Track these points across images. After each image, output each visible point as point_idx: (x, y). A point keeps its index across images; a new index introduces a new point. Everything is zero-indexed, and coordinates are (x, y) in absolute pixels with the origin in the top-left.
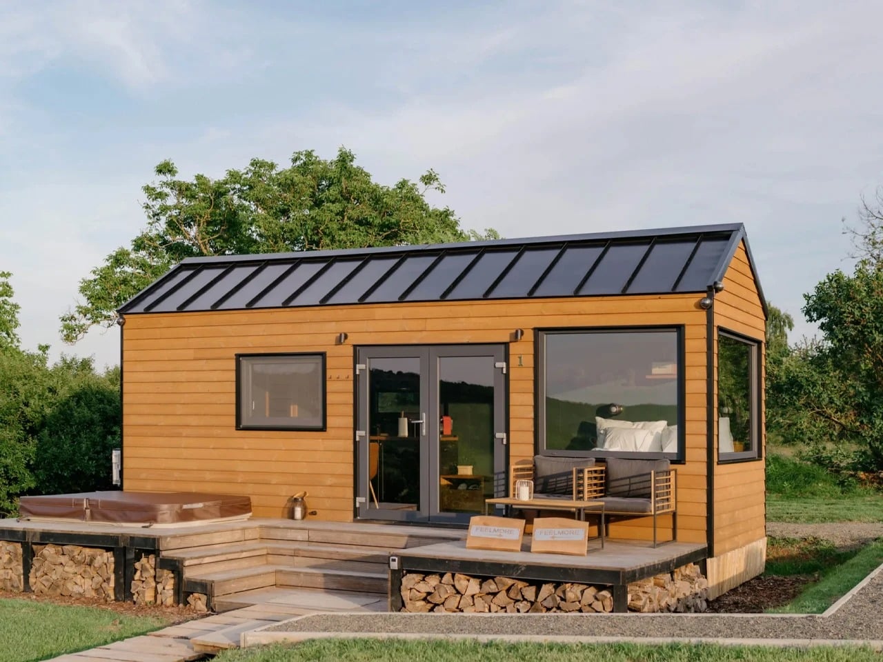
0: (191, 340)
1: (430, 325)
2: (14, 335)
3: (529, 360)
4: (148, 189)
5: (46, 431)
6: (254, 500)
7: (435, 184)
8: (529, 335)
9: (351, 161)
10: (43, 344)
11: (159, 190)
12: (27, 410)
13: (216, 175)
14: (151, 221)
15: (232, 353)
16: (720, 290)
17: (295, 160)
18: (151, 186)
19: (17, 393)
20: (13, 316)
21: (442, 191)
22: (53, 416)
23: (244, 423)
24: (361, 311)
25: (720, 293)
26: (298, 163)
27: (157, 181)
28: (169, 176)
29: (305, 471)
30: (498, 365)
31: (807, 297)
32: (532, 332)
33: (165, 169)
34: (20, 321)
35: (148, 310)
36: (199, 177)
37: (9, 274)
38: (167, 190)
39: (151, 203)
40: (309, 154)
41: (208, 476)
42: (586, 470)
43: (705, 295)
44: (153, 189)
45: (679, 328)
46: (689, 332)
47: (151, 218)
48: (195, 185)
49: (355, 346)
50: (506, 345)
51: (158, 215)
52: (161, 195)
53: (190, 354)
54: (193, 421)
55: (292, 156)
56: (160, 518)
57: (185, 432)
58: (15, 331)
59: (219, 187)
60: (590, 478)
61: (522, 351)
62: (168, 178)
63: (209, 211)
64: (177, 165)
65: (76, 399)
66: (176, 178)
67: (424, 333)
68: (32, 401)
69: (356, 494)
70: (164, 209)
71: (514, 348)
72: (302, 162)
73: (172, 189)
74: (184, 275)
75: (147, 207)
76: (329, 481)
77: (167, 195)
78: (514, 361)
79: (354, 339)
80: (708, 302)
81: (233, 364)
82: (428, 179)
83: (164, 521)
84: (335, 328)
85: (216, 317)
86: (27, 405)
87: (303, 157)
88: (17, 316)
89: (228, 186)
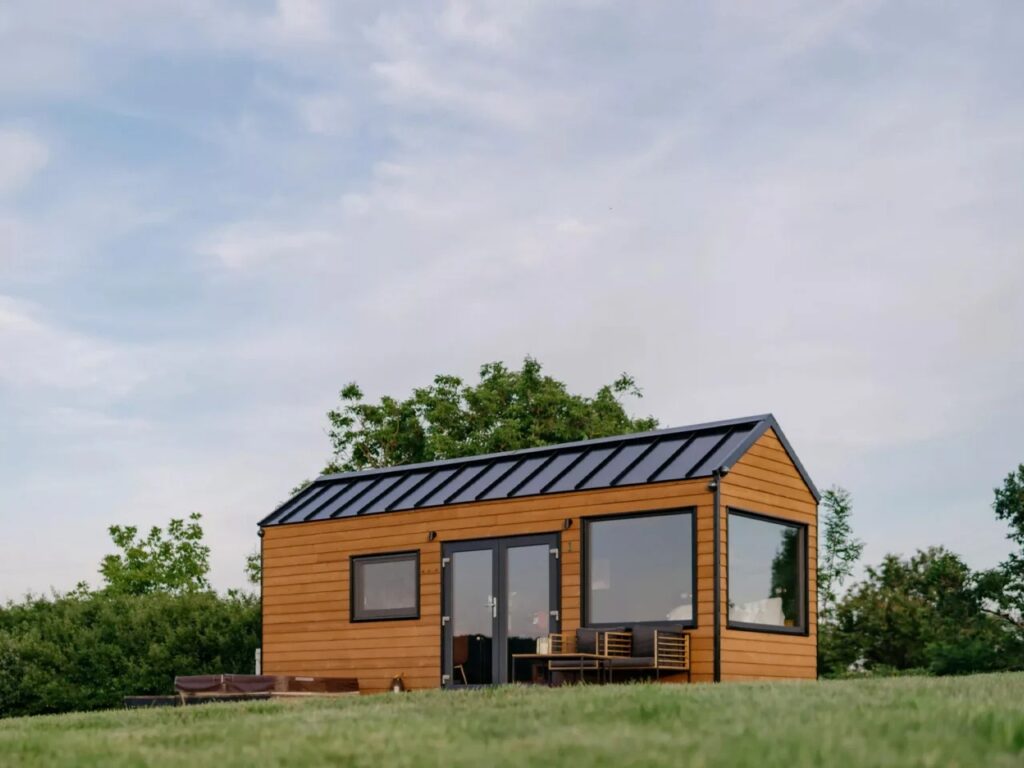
0: (316, 546)
1: (502, 520)
2: (205, 580)
3: (577, 546)
4: (333, 416)
5: (218, 658)
6: (361, 683)
7: (631, 389)
8: (577, 524)
9: (538, 371)
10: (232, 589)
11: (344, 416)
12: (203, 638)
13: (402, 396)
14: (337, 450)
15: (347, 556)
16: (726, 473)
17: (483, 374)
18: (336, 412)
19: (194, 622)
20: (204, 560)
21: (639, 395)
22: (226, 643)
23: (357, 618)
24: (447, 512)
25: (727, 476)
26: (487, 377)
27: (342, 406)
28: (354, 399)
29: (404, 655)
30: (553, 551)
31: (997, 492)
32: (578, 521)
33: (351, 392)
34: (211, 566)
35: (281, 523)
36: (386, 400)
37: (199, 516)
38: (352, 415)
39: (337, 430)
40: (497, 368)
41: (328, 665)
42: (606, 634)
43: (712, 479)
44: (338, 415)
45: (692, 510)
46: (701, 512)
47: (336, 447)
48: (382, 408)
49: (443, 543)
50: (558, 533)
51: (343, 443)
52: (346, 422)
53: (315, 558)
54: (317, 617)
55: (480, 370)
56: (277, 687)
57: (311, 627)
58: (205, 576)
59: (405, 409)
60: (609, 642)
61: (571, 538)
62: (353, 402)
63: (394, 435)
64: (361, 389)
65: (247, 628)
66: (363, 402)
67: (495, 528)
68: (207, 630)
69: (443, 673)
70: (349, 436)
71: (565, 536)
72: (490, 375)
73: (358, 414)
74: (317, 490)
75: (333, 435)
76: (421, 663)
77: (352, 421)
78: (565, 547)
79: (441, 537)
80: (713, 485)
81: (347, 565)
82: (623, 384)
83: (280, 690)
84: (425, 528)
85: (336, 525)
86: (202, 633)
87: (492, 371)
88: (207, 559)
89: (413, 407)
